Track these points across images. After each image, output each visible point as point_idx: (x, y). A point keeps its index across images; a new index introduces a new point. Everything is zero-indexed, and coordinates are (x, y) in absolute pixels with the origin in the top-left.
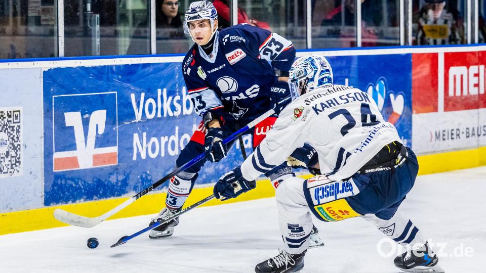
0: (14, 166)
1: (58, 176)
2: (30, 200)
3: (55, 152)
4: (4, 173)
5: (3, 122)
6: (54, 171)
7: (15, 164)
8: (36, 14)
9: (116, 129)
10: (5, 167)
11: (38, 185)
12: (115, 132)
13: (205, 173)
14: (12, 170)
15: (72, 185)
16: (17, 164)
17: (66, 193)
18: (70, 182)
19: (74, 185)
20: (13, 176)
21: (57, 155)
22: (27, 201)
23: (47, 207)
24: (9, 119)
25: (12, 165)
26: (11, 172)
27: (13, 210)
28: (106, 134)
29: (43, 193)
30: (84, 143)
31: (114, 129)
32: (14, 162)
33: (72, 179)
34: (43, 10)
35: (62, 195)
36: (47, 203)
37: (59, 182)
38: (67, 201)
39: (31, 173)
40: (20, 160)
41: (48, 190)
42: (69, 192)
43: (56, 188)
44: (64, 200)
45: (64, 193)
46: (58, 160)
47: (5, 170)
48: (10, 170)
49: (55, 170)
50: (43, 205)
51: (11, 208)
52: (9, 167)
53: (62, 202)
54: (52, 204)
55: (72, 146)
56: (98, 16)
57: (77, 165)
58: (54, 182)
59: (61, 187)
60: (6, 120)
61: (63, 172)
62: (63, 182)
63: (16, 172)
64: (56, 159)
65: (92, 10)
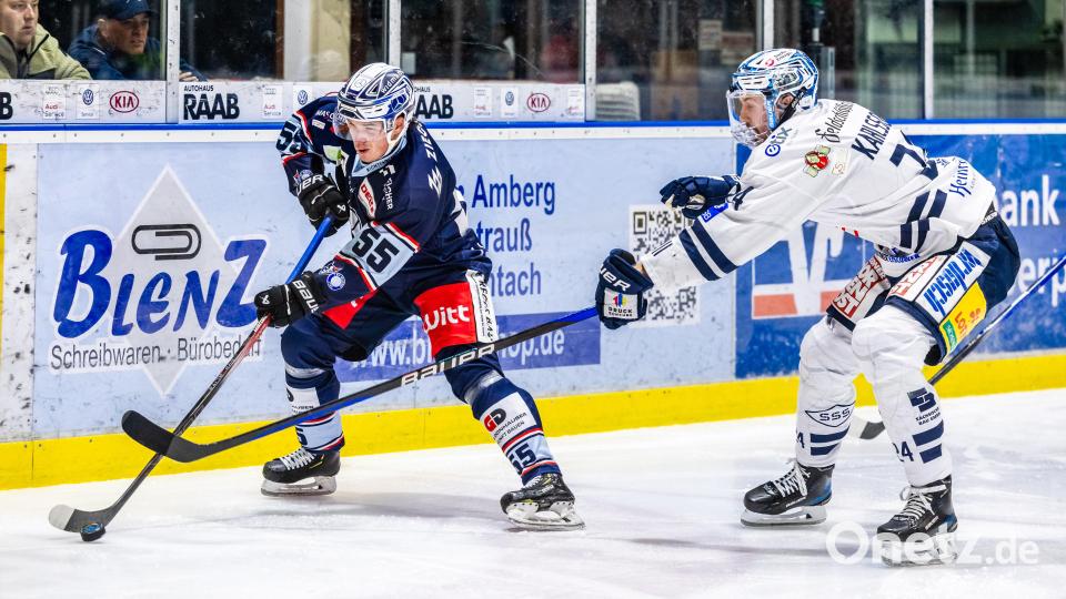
0: (684, 307)
1: (761, 327)
2: (711, 368)
3: (757, 283)
4: (668, 318)
5: (666, 229)
6: (754, 317)
7: (686, 303)
8: (712, 47)
9: (861, 249)
10: (670, 308)
11: (726, 343)
12: (860, 253)
13: (1019, 332)
14: (681, 314)
15: (783, 343)
16: (691, 303)
17: (774, 357)
18: (780, 339)
19: (787, 344)
20: (684, 323)
21: (759, 291)
22: (706, 369)
23: (740, 381)
24: (679, 225)
25: (681, 304)
26: (678, 317)
27: (683, 383)
28: (843, 256)
29: (734, 356)
30: (806, 271)
31: (858, 248)
32: (684, 300)
33: (785, 333)
34: (725, 40)
35: (766, 361)
36: (741, 373)
37: (762, 338)
38: (774, 372)
39: (713, 319)
40: (695, 296)
41: (743, 351)
42: (778, 356)
43: (756, 347)
44: (769, 370)
45: (769, 358)
46: (760, 299)
47: (670, 313)
48: (678, 313)
49: (756, 315)
50: (733, 377)
51: (679, 380)
52: (677, 307)
53: (766, 373)
54: (748, 375)
55: (786, 277)
56: (831, 50)
57: (793, 309)
58: (753, 338)
59: (765, 347)
60: (671, 226)
61: (769, 320)
62: (769, 338)
63: (688, 317)
64: (757, 298)
65: (821, 40)
